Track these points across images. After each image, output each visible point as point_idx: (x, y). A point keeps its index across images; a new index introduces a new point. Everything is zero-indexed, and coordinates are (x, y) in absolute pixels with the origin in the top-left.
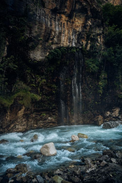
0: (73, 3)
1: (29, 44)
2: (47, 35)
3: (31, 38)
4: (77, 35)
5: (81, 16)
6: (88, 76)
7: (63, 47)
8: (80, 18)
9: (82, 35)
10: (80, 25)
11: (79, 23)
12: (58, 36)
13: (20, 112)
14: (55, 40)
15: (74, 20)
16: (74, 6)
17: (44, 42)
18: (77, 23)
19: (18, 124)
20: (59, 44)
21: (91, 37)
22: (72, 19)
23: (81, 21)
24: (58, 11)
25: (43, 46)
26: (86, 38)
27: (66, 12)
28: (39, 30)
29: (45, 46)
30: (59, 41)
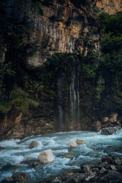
0: (71, 11)
1: (27, 50)
2: (45, 42)
3: (29, 44)
4: (75, 42)
5: (78, 23)
6: (86, 82)
7: (60, 53)
8: (77, 25)
9: (79, 42)
10: (77, 32)
11: (77, 30)
12: (56, 42)
13: (17, 118)
14: (53, 46)
16: (71, 14)
17: (42, 48)
18: (74, 30)
19: (15, 130)
20: (57, 50)
21: (88, 43)
22: (70, 26)
23: (78, 28)
24: (56, 18)
25: (41, 52)
26: (83, 44)
27: (63, 20)
28: (38, 37)
29: (43, 52)
30: (57, 48)
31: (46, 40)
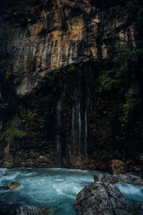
0: (61, 12)
1: (13, 81)
2: (31, 65)
3: (13, 75)
4: (78, 47)
5: (78, 20)
6: (99, 98)
7: (55, 70)
8: (78, 22)
9: (87, 43)
10: (80, 32)
11: (78, 29)
12: (46, 60)
13: (5, 149)
14: (43, 66)
15: (71, 29)
16: (63, 14)
17: (30, 73)
18: (74, 31)
20: (49, 68)
21: (104, 38)
22: (68, 29)
23: (80, 25)
24: (47, 30)
25: (29, 78)
26: (96, 43)
27: (56, 27)
28: (21, 63)
29: (32, 76)
30: (49, 65)
31: (31, 63)
